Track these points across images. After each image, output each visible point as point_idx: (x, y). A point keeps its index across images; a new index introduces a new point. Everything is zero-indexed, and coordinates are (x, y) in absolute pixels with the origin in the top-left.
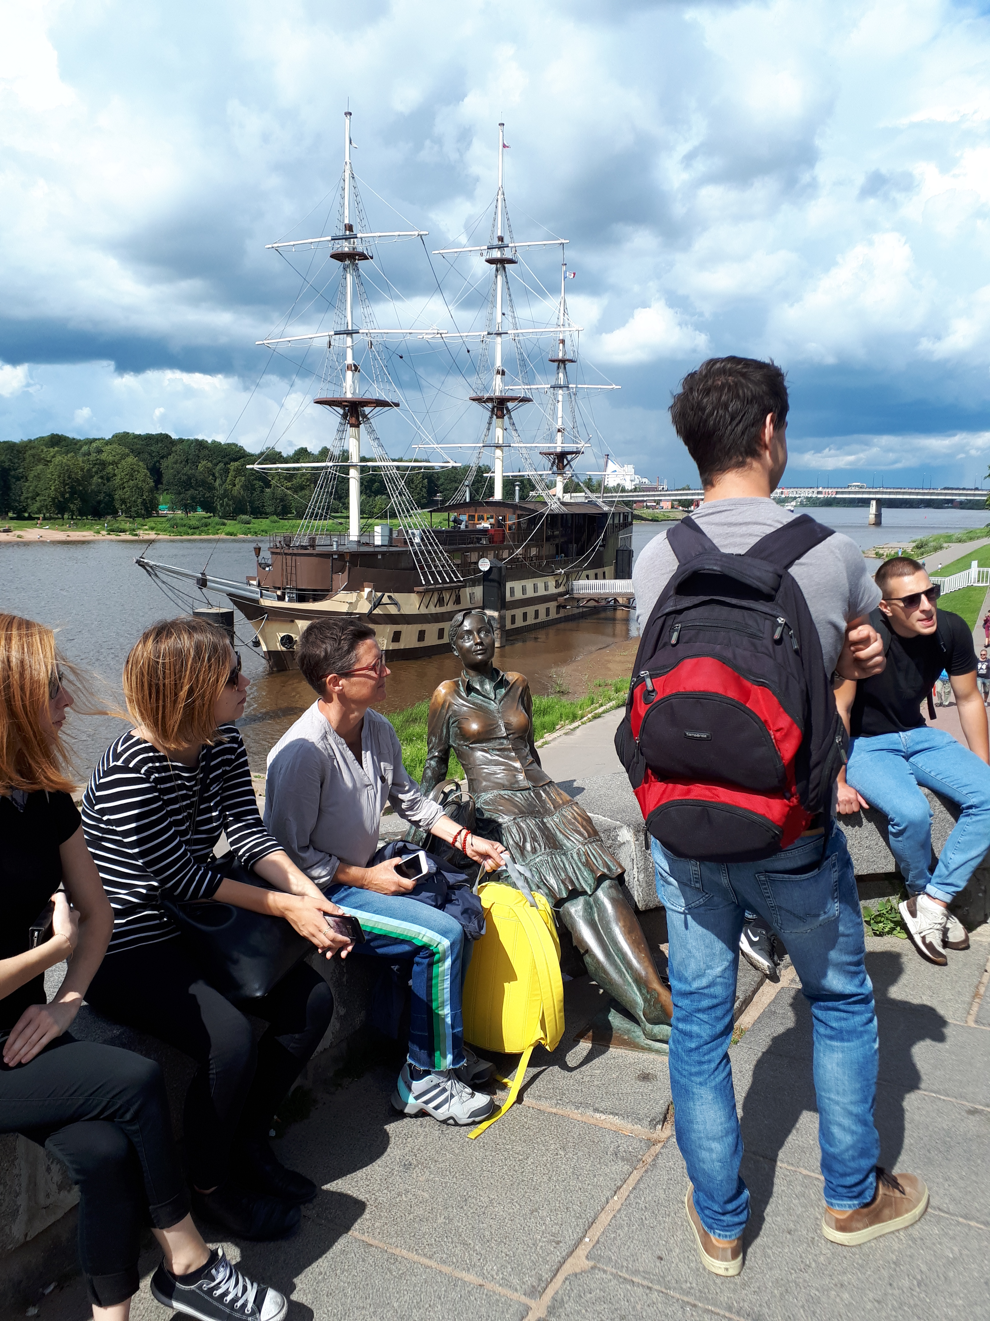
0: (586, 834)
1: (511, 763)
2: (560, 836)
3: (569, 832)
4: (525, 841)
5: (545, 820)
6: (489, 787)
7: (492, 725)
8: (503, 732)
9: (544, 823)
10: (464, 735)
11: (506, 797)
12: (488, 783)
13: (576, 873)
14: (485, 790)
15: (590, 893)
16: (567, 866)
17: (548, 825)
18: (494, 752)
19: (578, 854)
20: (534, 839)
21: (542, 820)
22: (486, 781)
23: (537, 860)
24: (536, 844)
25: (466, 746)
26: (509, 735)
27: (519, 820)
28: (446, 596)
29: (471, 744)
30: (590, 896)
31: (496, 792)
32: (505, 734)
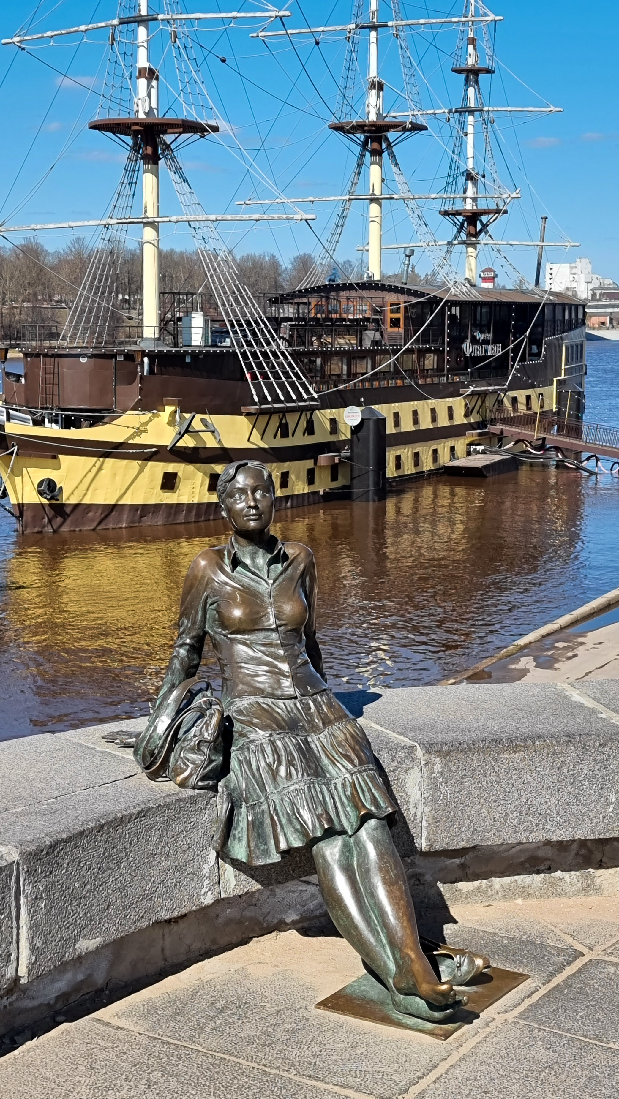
0: (356, 761)
1: (276, 663)
2: (325, 761)
3: (336, 756)
4: (280, 763)
5: (309, 739)
6: (246, 692)
7: (258, 613)
8: (271, 621)
9: (306, 742)
10: (223, 622)
11: (264, 706)
12: (245, 688)
13: (336, 808)
14: (240, 696)
15: (350, 833)
16: (327, 799)
17: (313, 746)
18: (258, 647)
19: (344, 785)
20: (290, 763)
21: (306, 739)
22: (243, 684)
23: (292, 788)
24: (292, 769)
25: (225, 635)
26: (280, 626)
27: (275, 736)
28: (291, 420)
29: (231, 633)
30: (350, 836)
31: (252, 699)
32: (274, 626)
